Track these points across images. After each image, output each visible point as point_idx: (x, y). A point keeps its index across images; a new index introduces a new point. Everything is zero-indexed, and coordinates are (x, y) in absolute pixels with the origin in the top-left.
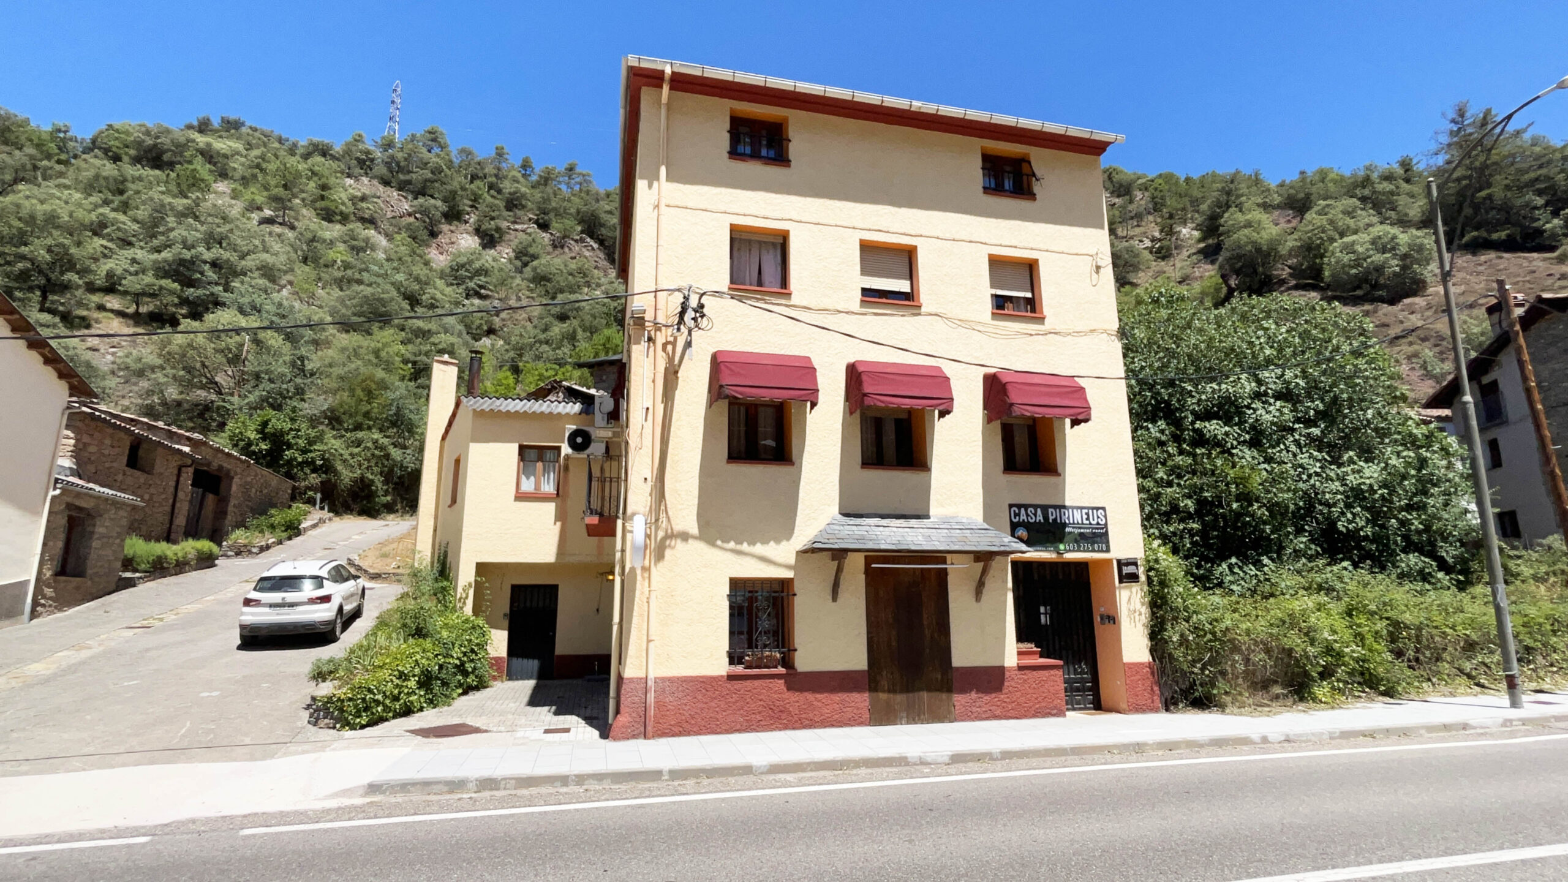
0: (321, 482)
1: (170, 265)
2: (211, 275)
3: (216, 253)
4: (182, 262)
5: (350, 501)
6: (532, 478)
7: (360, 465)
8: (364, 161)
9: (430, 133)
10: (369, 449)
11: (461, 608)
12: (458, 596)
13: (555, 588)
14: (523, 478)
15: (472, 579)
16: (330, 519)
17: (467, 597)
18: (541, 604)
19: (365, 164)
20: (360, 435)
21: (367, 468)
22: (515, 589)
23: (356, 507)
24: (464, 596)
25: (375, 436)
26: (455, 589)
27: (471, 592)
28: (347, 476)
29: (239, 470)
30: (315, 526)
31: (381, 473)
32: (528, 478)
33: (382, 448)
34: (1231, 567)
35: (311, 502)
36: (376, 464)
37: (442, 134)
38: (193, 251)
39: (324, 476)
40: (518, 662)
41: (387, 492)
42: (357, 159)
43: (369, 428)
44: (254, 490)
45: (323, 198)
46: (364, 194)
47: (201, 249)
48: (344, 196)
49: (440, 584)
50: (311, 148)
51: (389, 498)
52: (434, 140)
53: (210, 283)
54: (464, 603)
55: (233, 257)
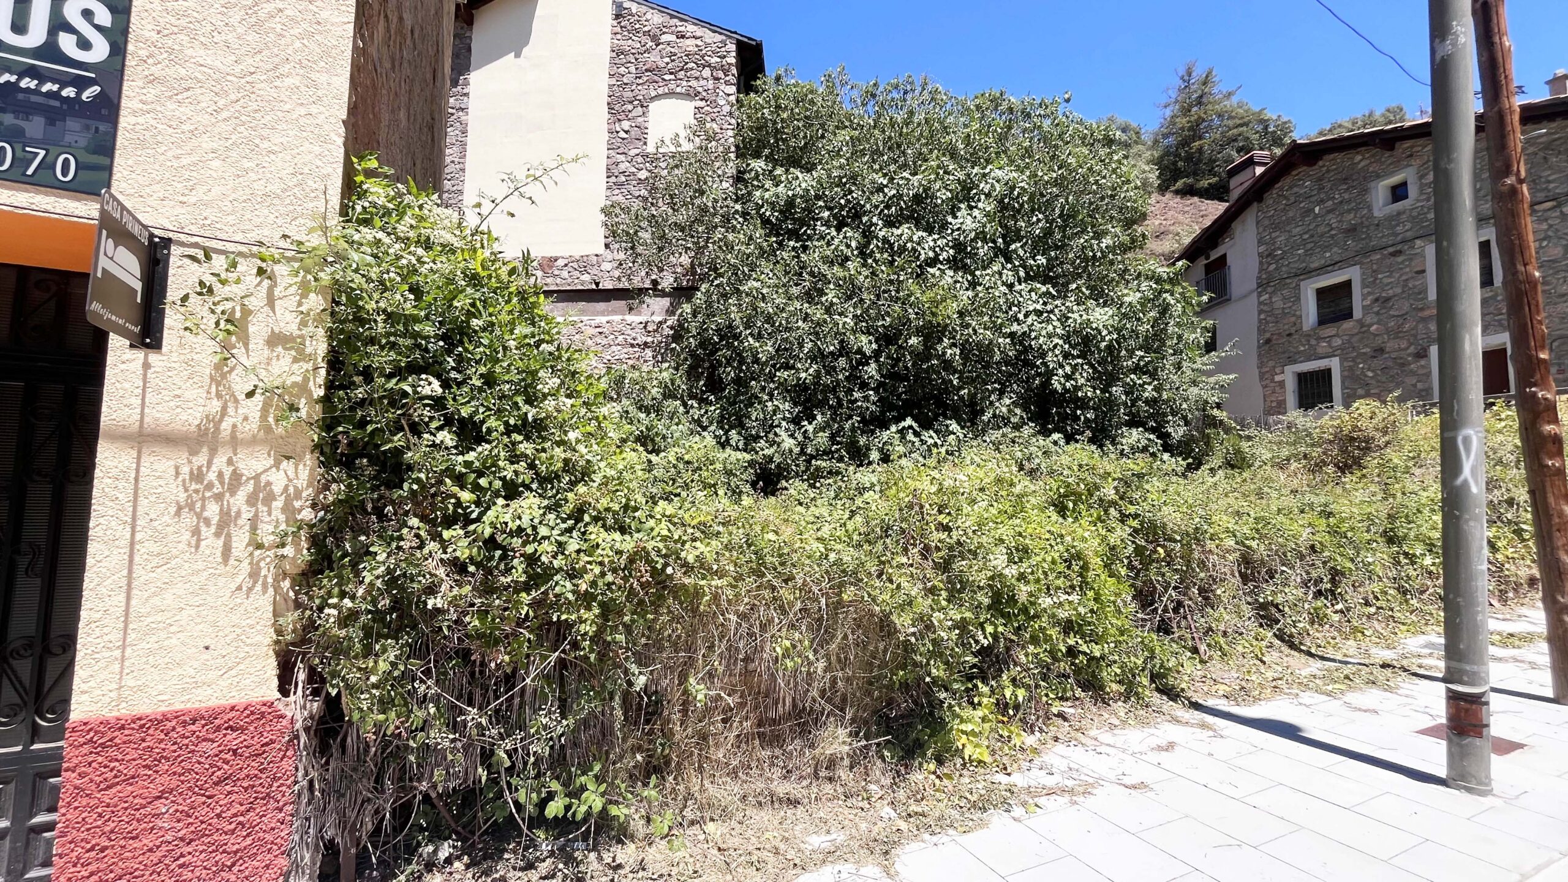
34: (902, 432)
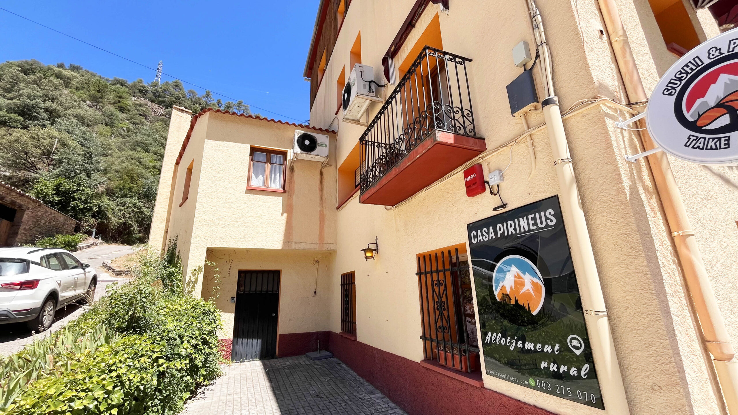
0: (98, 223)
1: (18, 108)
2: (45, 115)
3: (48, 104)
4: (27, 106)
5: (116, 235)
6: (261, 177)
7: (124, 216)
8: (142, 91)
9: (175, 83)
10: (130, 207)
11: (190, 292)
12: (187, 279)
13: (277, 274)
14: (253, 177)
15: (202, 263)
16: (101, 244)
17: (196, 282)
18: (265, 289)
19: (143, 92)
20: (125, 200)
21: (129, 218)
22: (242, 274)
23: (120, 239)
24: (193, 280)
25: (136, 201)
26: (184, 274)
27: (201, 276)
28: (114, 221)
29: (30, 206)
30: (88, 246)
31: (137, 221)
32: (257, 177)
33: (139, 208)
35: (89, 233)
36: (134, 216)
37: (180, 84)
38: (34, 102)
39: (100, 220)
40: (242, 343)
41: (140, 232)
42: (139, 90)
43: (131, 197)
44: (43, 221)
45: (119, 102)
46: (141, 103)
47: (39, 100)
48: (130, 103)
49: (168, 270)
50: (116, 81)
51: (141, 235)
52: (177, 86)
53: (43, 119)
54: (193, 287)
55: (59, 108)
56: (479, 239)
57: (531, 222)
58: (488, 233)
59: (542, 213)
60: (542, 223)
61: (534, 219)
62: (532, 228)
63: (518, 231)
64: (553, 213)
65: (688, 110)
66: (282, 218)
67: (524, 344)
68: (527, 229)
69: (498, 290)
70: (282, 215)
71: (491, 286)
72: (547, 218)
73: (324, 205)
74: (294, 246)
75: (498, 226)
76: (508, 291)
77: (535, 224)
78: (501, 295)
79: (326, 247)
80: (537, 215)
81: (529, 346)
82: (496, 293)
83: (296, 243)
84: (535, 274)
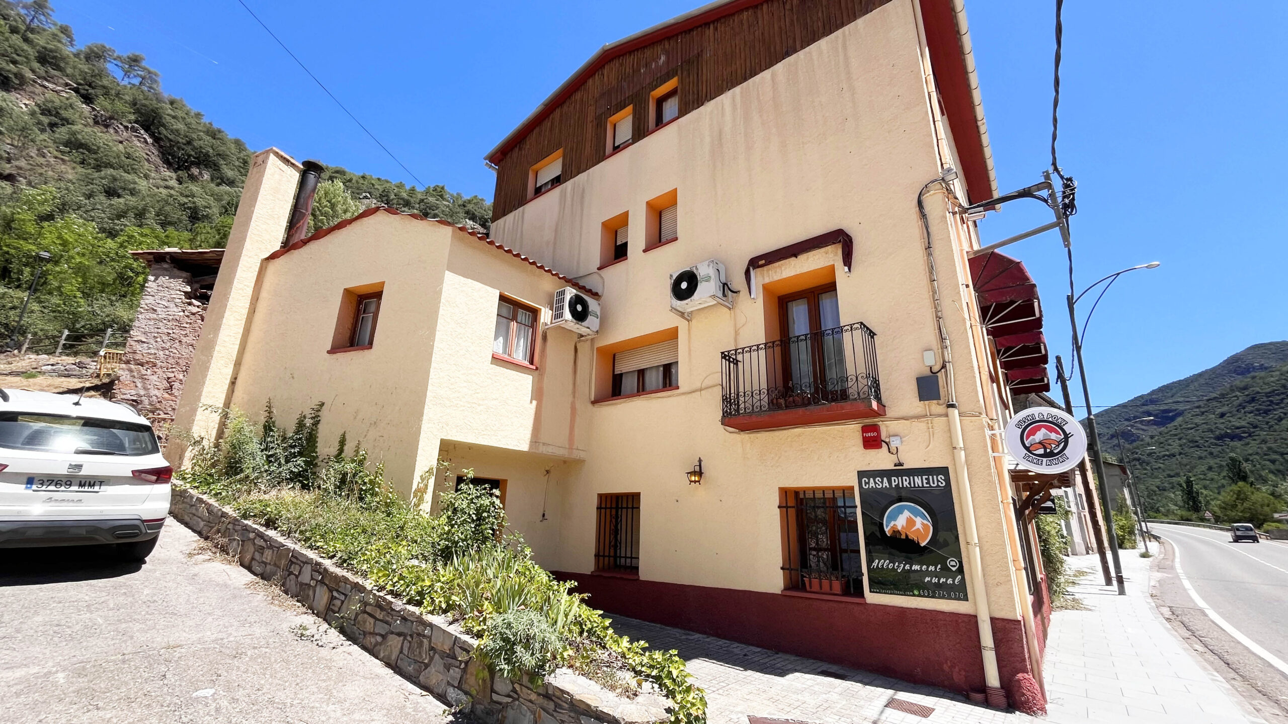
15: (434, 463)
17: (425, 490)
24: (421, 486)
27: (431, 481)
54: (421, 499)
56: (871, 485)
57: (925, 481)
58: (882, 482)
59: (935, 477)
60: (934, 483)
61: (928, 479)
62: (925, 485)
63: (913, 486)
64: (943, 478)
65: (1027, 440)
66: (530, 406)
67: (911, 567)
68: (921, 485)
69: (889, 528)
70: (531, 402)
71: (882, 524)
72: (938, 481)
73: (577, 395)
74: (543, 450)
75: (893, 478)
76: (899, 528)
77: (928, 483)
78: (891, 532)
79: (576, 455)
80: (931, 477)
81: (916, 567)
82: (886, 530)
83: (544, 444)
84: (924, 517)
